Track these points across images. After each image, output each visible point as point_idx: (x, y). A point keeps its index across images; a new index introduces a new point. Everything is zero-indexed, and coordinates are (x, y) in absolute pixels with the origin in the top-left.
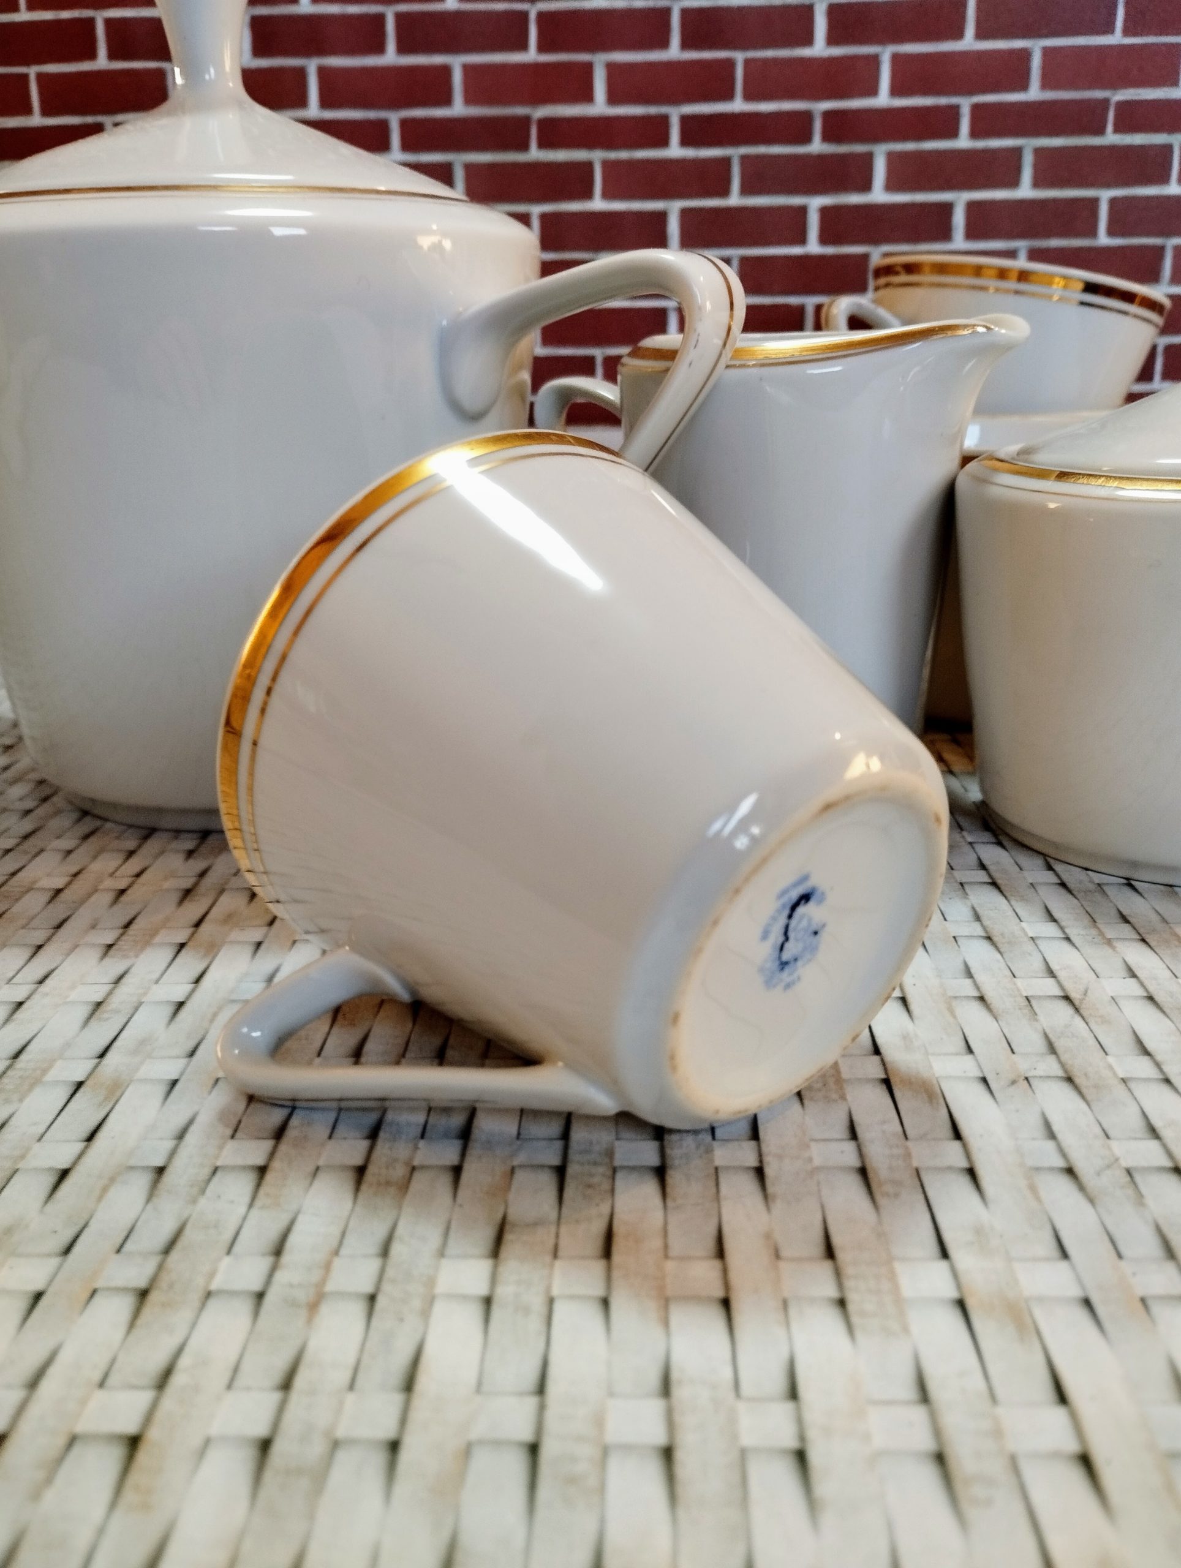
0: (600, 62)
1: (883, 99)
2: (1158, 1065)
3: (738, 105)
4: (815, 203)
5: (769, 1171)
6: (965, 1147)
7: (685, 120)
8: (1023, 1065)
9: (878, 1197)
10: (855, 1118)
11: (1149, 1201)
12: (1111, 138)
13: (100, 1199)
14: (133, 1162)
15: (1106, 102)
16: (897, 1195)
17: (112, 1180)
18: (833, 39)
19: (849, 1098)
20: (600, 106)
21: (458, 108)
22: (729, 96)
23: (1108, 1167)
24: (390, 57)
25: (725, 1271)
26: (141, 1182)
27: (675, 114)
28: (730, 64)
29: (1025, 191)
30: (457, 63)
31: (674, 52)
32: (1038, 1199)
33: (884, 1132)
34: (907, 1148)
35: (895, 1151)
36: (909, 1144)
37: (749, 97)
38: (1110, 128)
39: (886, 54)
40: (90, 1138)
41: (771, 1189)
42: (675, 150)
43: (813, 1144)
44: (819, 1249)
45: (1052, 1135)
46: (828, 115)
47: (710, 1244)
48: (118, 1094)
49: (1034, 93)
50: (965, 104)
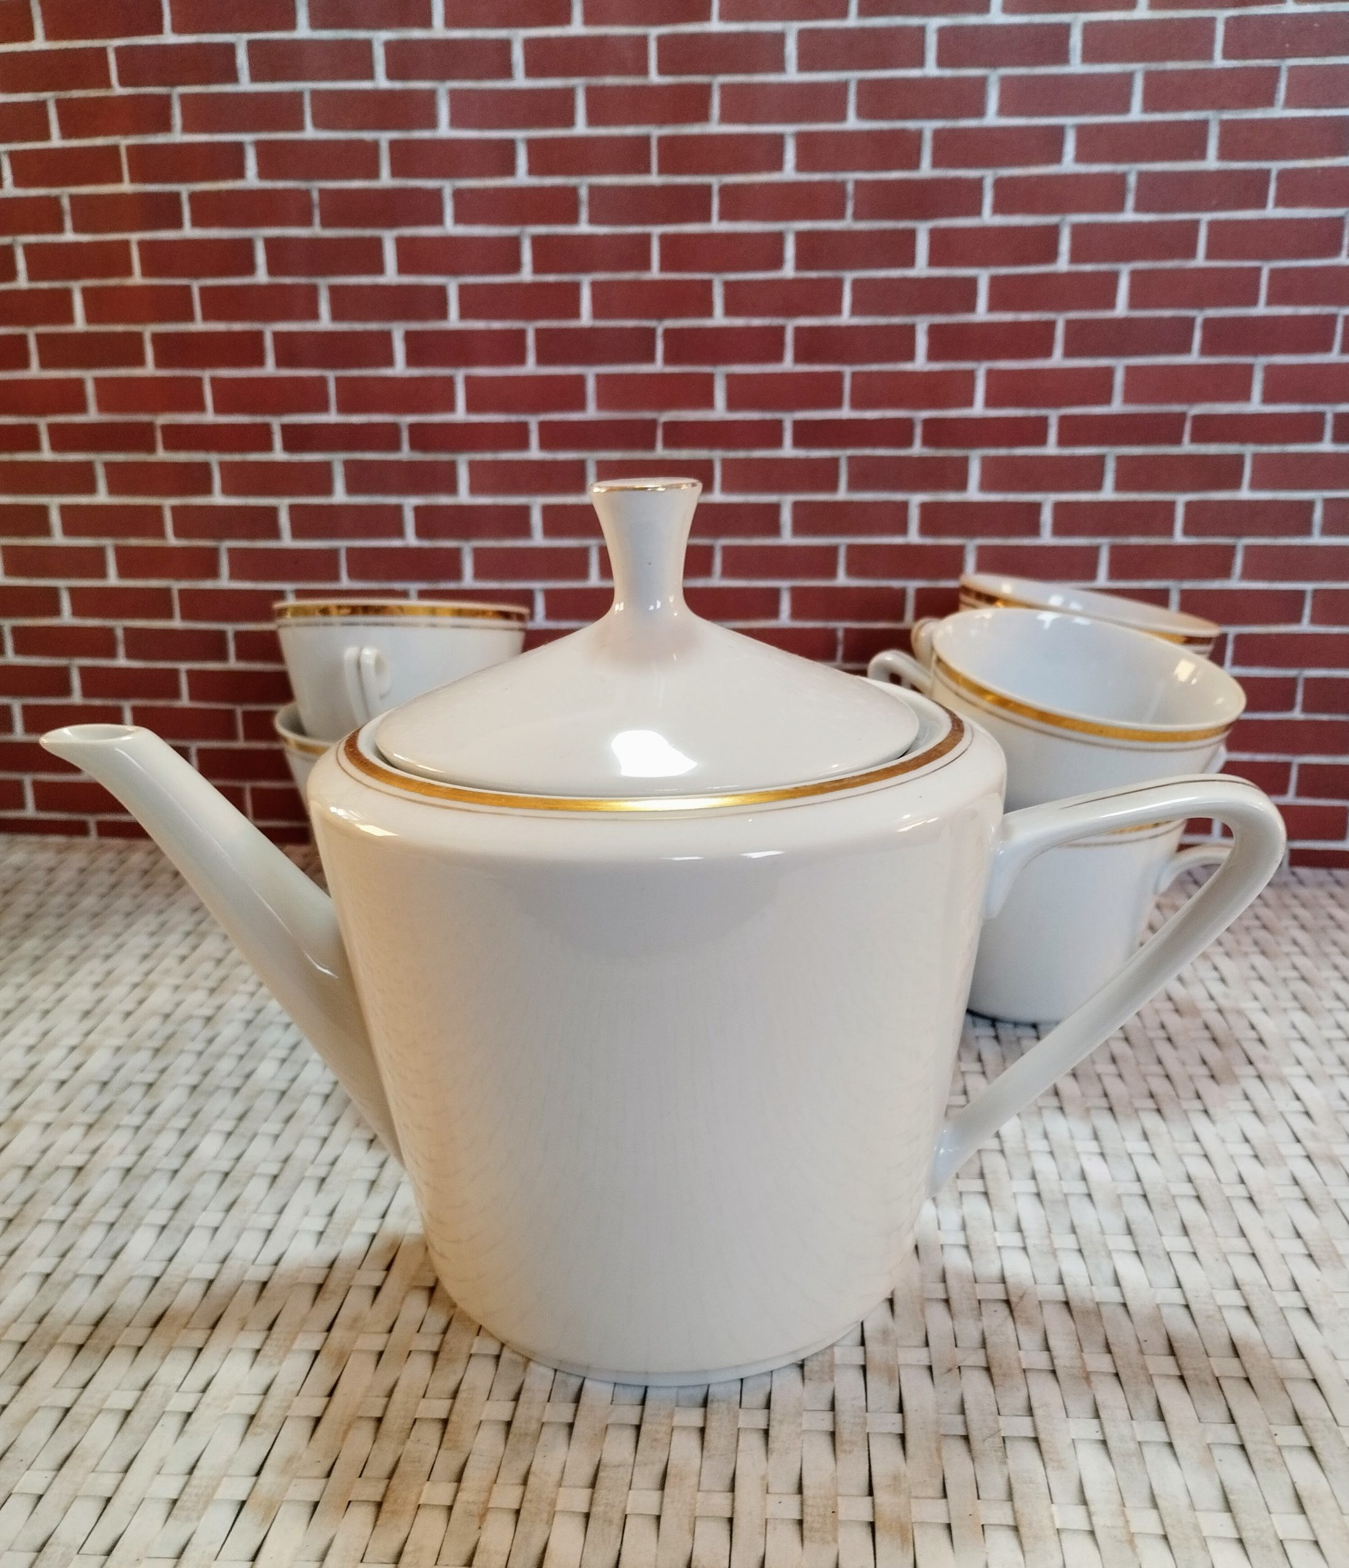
0: (720, 373)
1: (978, 409)
2: (1052, 1359)
3: (846, 413)
4: (916, 500)
5: (772, 1432)
6: (903, 1418)
7: (797, 424)
8: (960, 1356)
9: (838, 1452)
10: (836, 1394)
11: (1010, 1462)
12: (1187, 447)
13: (343, 1440)
14: (360, 1414)
15: (1182, 416)
16: (850, 1452)
17: (349, 1426)
18: (932, 356)
19: (836, 1379)
20: (720, 411)
21: (592, 412)
22: (837, 404)
23: (992, 1436)
24: (531, 367)
25: (733, 1500)
26: (369, 1428)
27: (788, 419)
28: (839, 376)
29: (1108, 493)
30: (590, 373)
31: (788, 364)
32: (940, 1457)
33: (853, 1406)
34: (865, 1418)
35: (857, 1420)
36: (868, 1415)
37: (856, 405)
38: (1186, 437)
39: (981, 369)
40: (331, 1394)
41: (771, 1445)
42: (788, 450)
43: (805, 1413)
44: (794, 1487)
45: (963, 1412)
46: (928, 423)
47: (727, 1482)
48: (345, 1360)
49: (1117, 406)
50: (1053, 415)
